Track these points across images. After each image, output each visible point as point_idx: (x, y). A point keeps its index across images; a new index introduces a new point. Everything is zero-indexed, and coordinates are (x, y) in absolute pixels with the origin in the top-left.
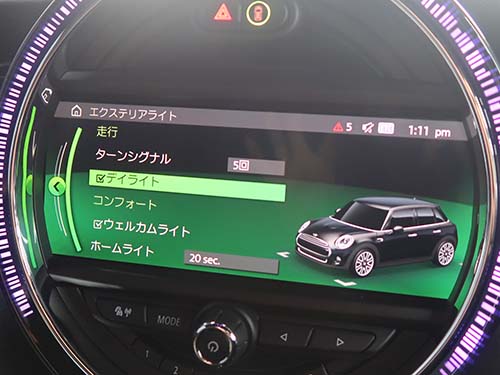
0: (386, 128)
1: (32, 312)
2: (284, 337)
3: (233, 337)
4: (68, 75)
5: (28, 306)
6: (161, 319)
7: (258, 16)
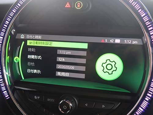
0: (118, 41)
2: (86, 105)
3: (71, 105)
4: (20, 25)
5: (8, 96)
6: (49, 100)
7: (79, 6)
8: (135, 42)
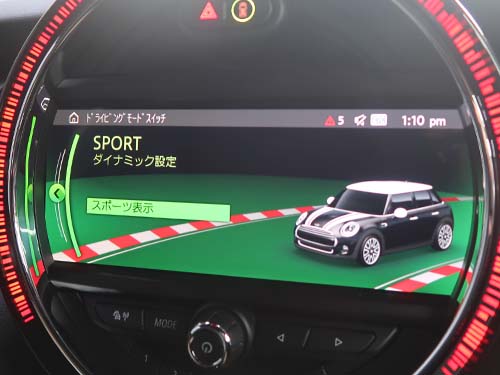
0: (379, 120)
1: (32, 317)
2: (281, 338)
3: (227, 339)
4: (65, 83)
5: (28, 312)
6: (158, 322)
7: (243, 12)
8: (438, 122)
